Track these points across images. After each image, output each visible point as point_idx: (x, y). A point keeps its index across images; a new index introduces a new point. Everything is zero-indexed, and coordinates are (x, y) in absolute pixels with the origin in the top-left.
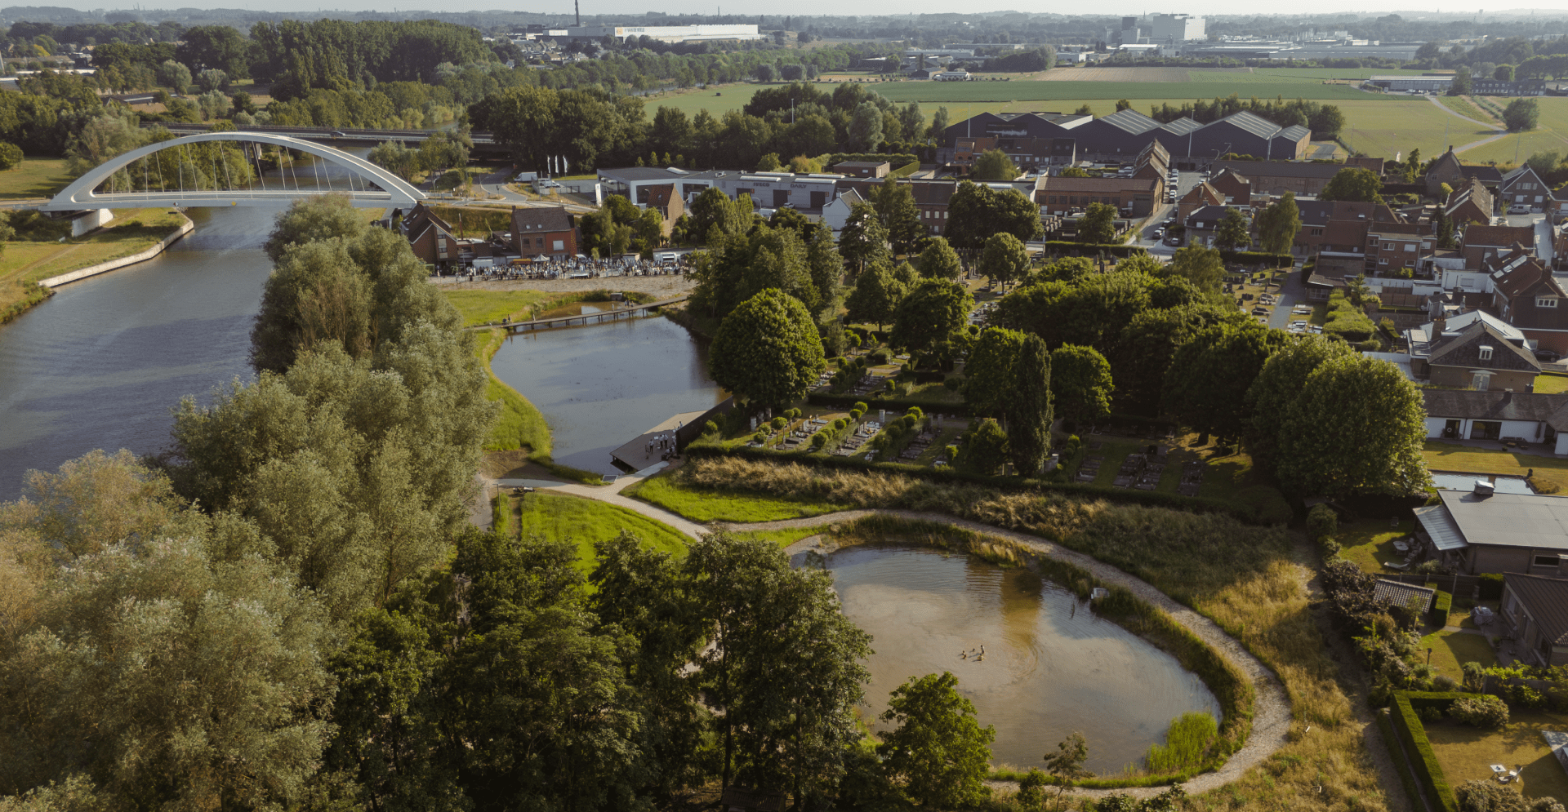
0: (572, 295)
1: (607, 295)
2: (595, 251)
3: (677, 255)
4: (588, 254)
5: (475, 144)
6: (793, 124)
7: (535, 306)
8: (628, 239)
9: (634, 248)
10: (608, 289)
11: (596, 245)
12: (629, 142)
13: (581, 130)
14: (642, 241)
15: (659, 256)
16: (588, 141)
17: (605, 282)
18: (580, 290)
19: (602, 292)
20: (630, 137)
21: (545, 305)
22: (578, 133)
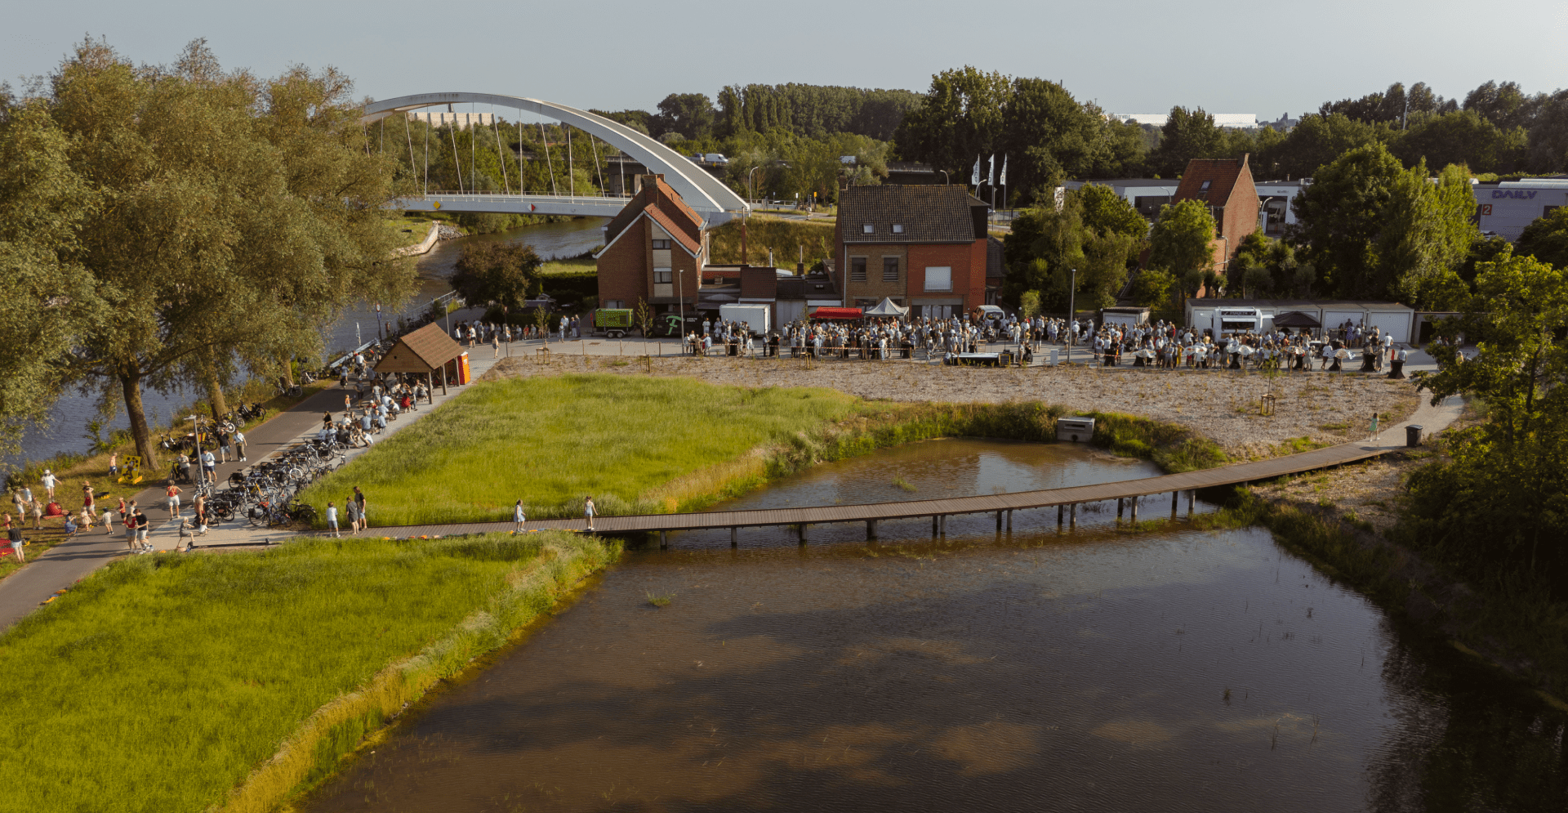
0: (929, 412)
1: (1045, 422)
2: (1032, 298)
3: (1262, 316)
4: (1012, 304)
5: (890, 173)
6: (1404, 132)
7: (798, 445)
8: (1121, 270)
9: (1135, 296)
10: (1050, 401)
11: (1035, 287)
12: (1118, 164)
13: (1043, 132)
14: (1159, 278)
15: (1202, 316)
16: (1052, 151)
17: (1045, 379)
18: (963, 399)
19: (1030, 409)
20: (1119, 157)
21: (831, 441)
22: (1037, 137)
